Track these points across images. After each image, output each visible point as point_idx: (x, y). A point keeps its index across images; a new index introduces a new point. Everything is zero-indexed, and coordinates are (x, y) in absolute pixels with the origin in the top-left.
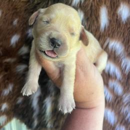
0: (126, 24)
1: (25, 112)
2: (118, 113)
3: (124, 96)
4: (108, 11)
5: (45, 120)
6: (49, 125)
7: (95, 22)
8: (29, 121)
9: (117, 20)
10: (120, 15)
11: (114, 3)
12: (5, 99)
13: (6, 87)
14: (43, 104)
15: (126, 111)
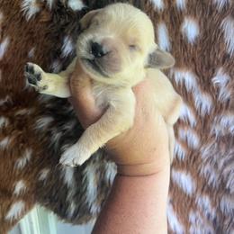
2: (196, 176)
3: (202, 148)
6: (94, 209)
8: (61, 206)
9: (181, 41)
10: (185, 34)
11: (175, 18)
12: (19, 175)
13: (20, 154)
15: (208, 172)
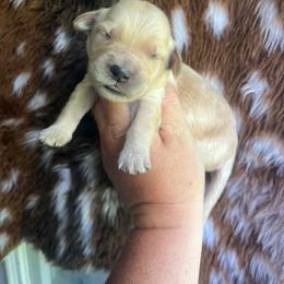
1: (42, 226)
4: (188, 17)
5: (79, 239)
6: (88, 251)
14: (75, 207)
15: (235, 218)
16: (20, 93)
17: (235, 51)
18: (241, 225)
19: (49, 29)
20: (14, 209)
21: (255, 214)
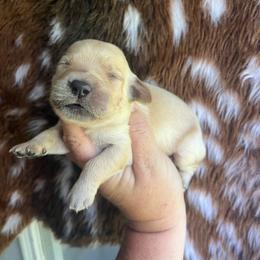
0: (220, 26)
5: (85, 221)
6: (94, 231)
7: (163, 27)
9: (202, 21)
10: (208, 12)
15: (233, 195)
16: (21, 84)
17: (233, 36)
18: (238, 201)
19: (44, 19)
20: (24, 192)
21: (253, 191)
